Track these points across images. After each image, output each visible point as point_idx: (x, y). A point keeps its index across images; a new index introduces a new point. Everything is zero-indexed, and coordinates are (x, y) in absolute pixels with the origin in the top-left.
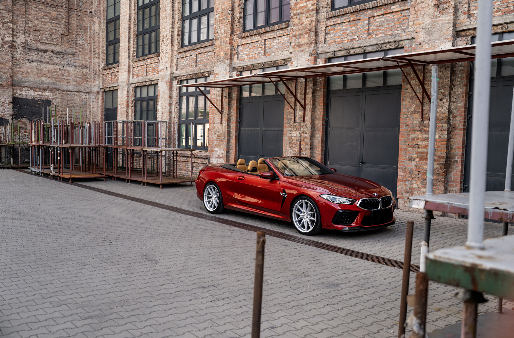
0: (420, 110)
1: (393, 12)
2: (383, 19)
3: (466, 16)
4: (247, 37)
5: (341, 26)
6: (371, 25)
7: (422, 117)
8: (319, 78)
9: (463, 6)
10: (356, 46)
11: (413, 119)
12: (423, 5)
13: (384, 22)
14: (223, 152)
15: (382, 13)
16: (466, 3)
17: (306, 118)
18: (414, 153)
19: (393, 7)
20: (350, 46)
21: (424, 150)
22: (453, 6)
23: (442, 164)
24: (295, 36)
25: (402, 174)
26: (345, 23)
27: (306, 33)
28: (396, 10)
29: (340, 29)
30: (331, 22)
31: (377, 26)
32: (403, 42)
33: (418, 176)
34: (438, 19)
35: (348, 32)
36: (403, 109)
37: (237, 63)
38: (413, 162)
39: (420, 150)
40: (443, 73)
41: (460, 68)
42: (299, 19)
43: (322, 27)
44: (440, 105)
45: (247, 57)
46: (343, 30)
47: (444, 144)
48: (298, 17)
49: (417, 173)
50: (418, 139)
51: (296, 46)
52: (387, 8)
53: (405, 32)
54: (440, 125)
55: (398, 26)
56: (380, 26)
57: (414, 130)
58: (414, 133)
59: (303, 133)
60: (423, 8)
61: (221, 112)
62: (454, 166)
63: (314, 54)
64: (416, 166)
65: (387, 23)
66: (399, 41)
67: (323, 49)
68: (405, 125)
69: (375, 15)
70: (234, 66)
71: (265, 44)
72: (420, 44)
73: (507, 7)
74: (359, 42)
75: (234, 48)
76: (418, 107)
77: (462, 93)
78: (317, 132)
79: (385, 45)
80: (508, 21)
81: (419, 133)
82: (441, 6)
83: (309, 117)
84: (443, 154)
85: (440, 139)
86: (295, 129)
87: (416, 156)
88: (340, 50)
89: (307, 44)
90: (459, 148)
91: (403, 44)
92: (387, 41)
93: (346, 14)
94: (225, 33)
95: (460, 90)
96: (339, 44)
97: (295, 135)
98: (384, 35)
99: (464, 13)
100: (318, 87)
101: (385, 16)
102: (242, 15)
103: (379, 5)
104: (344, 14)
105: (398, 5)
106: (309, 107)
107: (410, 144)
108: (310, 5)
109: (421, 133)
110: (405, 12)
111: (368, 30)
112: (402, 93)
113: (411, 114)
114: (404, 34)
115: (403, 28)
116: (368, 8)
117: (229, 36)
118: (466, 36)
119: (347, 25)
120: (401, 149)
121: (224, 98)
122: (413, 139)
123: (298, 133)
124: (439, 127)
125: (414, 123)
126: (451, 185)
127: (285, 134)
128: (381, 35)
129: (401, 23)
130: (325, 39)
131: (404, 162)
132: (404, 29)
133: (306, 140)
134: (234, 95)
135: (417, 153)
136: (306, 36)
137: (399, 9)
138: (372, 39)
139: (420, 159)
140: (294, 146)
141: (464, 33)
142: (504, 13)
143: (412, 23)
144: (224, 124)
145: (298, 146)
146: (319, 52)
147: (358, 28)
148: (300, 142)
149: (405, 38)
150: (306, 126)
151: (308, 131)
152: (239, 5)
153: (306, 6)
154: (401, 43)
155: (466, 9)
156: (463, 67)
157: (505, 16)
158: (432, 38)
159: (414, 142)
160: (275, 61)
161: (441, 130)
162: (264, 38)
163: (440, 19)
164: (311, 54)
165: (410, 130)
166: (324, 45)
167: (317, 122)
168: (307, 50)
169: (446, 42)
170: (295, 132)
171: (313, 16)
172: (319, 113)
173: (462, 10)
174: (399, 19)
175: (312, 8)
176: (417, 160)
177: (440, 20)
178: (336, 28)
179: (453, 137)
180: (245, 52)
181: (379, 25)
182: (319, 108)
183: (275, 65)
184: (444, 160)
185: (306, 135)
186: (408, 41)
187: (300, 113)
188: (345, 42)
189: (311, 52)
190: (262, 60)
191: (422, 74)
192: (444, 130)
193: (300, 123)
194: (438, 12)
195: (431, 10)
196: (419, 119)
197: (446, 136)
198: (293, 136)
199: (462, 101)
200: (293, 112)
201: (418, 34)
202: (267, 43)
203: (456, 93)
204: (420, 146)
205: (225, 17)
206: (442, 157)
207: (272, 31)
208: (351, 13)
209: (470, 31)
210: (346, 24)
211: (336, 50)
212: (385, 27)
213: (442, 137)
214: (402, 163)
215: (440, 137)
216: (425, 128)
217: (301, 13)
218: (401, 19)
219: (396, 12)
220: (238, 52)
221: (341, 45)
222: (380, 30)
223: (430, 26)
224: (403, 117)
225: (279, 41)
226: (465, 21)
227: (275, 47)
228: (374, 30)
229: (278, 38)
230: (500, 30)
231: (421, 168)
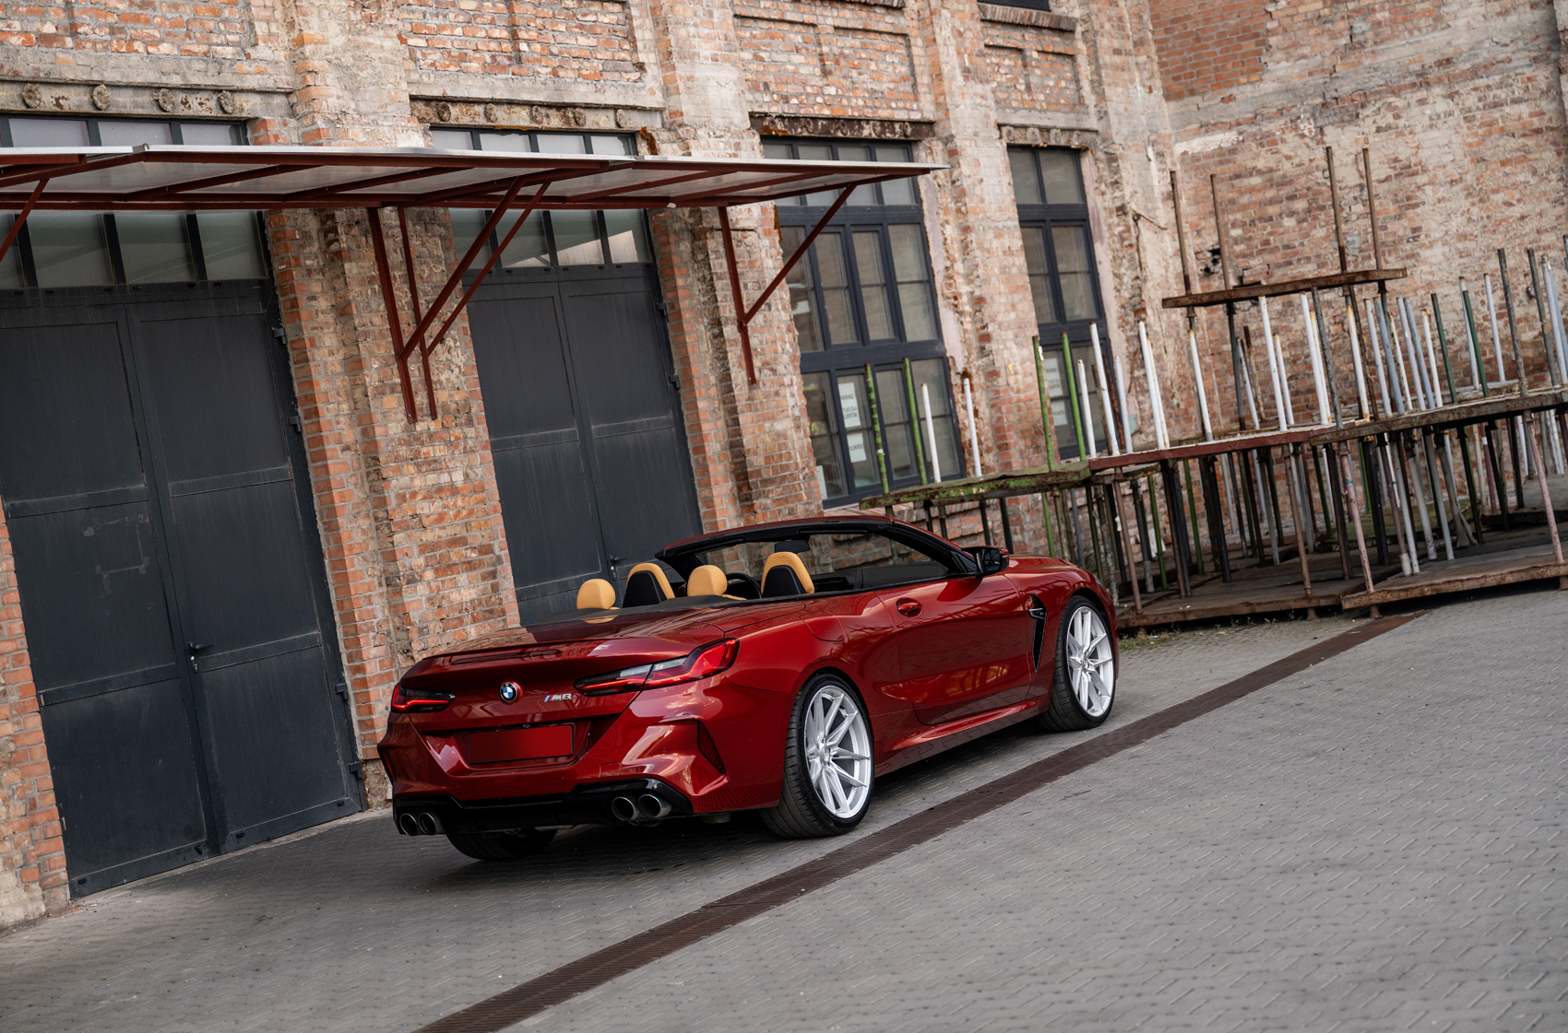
0: (398, 380)
10: (70, 76)
18: (416, 551)
20: (45, 67)
25: (374, 652)
32: (245, 98)
39: (429, 536)
50: (414, 495)
53: (248, 56)
54: (458, 431)
58: (400, 471)
73: (477, 50)
76: (387, 369)
79: (181, 96)
81: (412, 469)
85: (469, 486)
87: (421, 561)
91: (246, 107)
92: (195, 80)
98: (175, 52)
99: (400, 40)
107: (398, 518)
109: (420, 468)
114: (246, 66)
122: (402, 498)
125: (391, 432)
128: (165, 48)
132: (240, 46)
138: (134, 58)
143: (264, 27)
149: (253, 82)
154: (241, 100)
176: (429, 575)
186: (258, 98)
204: (426, 523)
209: (418, 105)
212: (164, 17)
213: (472, 475)
215: (466, 475)
216: (424, 450)
222: (147, 22)
223: (349, 59)
228: (125, 18)
230: (481, 121)
231: (445, 603)
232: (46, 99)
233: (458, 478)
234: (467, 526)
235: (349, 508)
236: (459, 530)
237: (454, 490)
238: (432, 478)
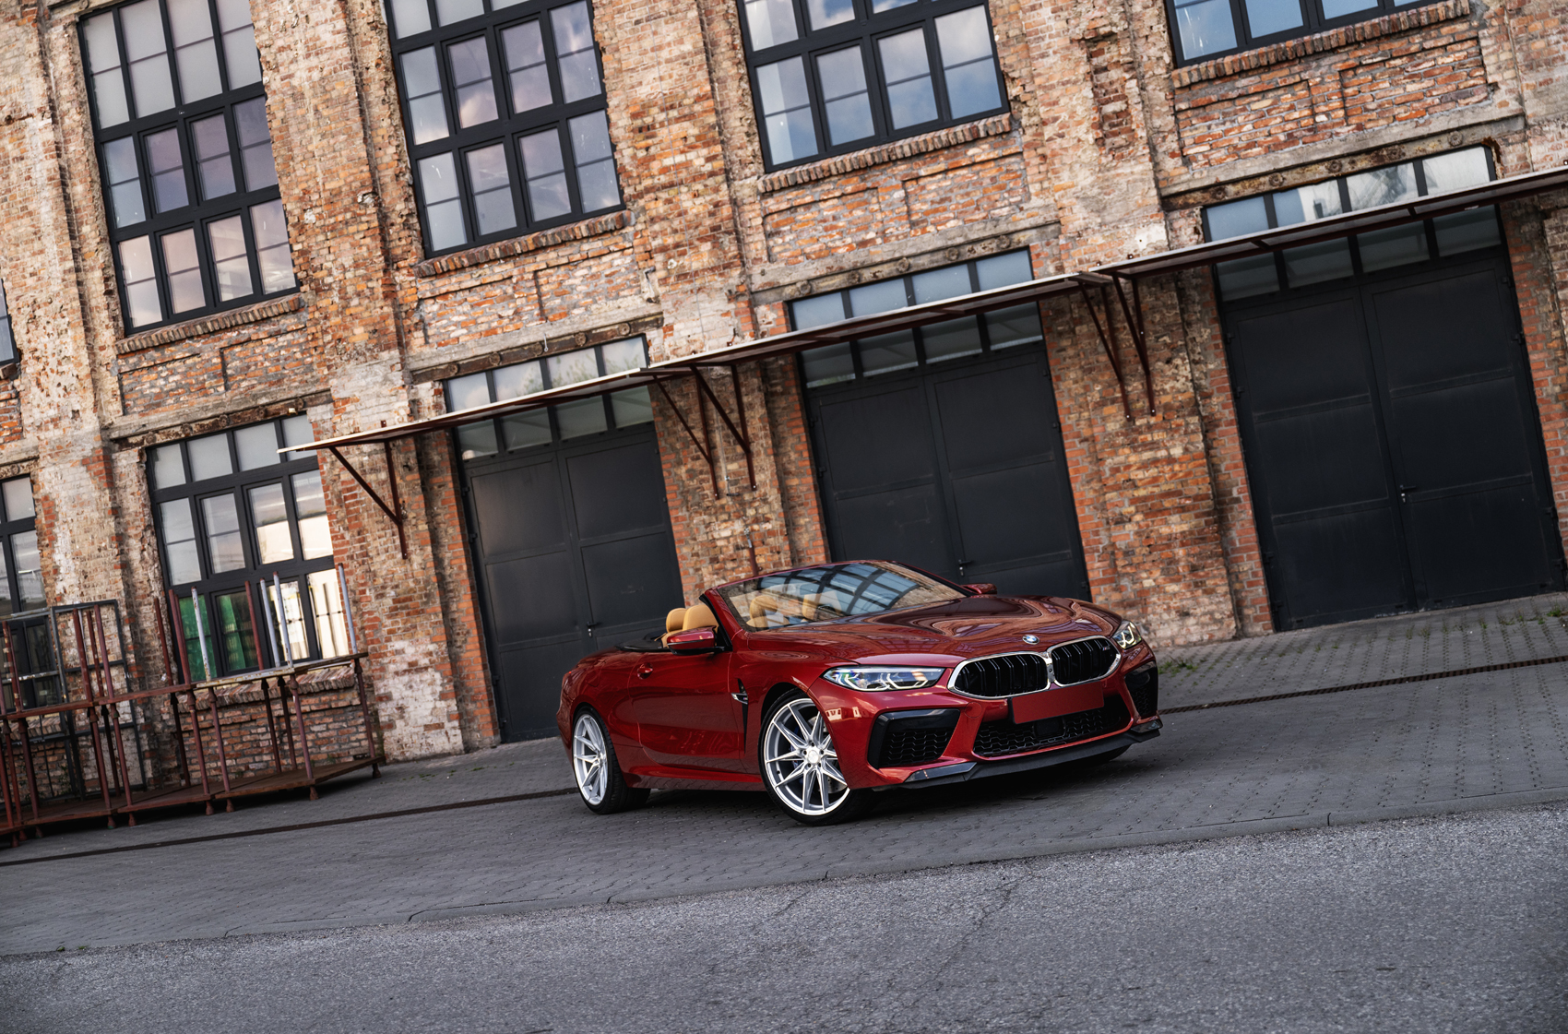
0: (1119, 395)
1: (974, 164)
2: (948, 183)
3: (1179, 161)
4: (456, 270)
5: (813, 209)
6: (912, 199)
7: (1128, 411)
8: (772, 359)
9: (1164, 138)
10: (878, 260)
11: (1104, 419)
12: (1064, 143)
13: (951, 191)
14: (432, 647)
15: (942, 166)
16: (1171, 132)
17: (759, 478)
18: (1127, 503)
19: (971, 152)
20: (861, 260)
21: (1150, 489)
22: (1145, 140)
23: (1208, 514)
24: (663, 249)
25: (1097, 565)
26: (825, 200)
27: (702, 240)
28: (983, 157)
29: (814, 219)
30: (778, 202)
31: (932, 202)
32: (1022, 234)
33: (1151, 558)
34: (1113, 172)
35: (841, 224)
36: (1064, 402)
37: (424, 353)
38: (1128, 526)
39: (1142, 493)
40: (1157, 299)
41: (1194, 281)
42: (669, 201)
43: (752, 216)
44: (1169, 373)
45: (465, 331)
46: (825, 221)
47: (1201, 465)
48: (664, 195)
49: (1145, 550)
50: (1128, 467)
51: (672, 280)
52: (956, 155)
53: (1021, 209)
54: (1180, 421)
55: (997, 197)
56: (942, 201)
57: (1112, 446)
58: (1115, 453)
59: (756, 521)
60: (1066, 149)
61: (398, 519)
62: (1235, 513)
63: (742, 295)
64: (1138, 534)
65: (962, 191)
66: (1008, 234)
67: (769, 278)
68: (1077, 441)
69: (923, 173)
70: (415, 365)
71: (538, 286)
72: (1080, 236)
73: (1270, 135)
74: (887, 247)
75: (405, 308)
76: (1110, 389)
77: (1213, 337)
78: (800, 510)
79: (969, 247)
80: (1281, 165)
81: (1127, 451)
82: (1108, 141)
83: (768, 473)
84: (1205, 488)
85: (1189, 456)
86: (725, 517)
87: (1132, 509)
88: (826, 276)
89: (712, 269)
90: (1236, 466)
91: (1022, 239)
92: (973, 236)
93: (831, 176)
94: (357, 266)
95: (1206, 333)
96: (819, 257)
97: (726, 533)
98: (961, 223)
99: (1173, 155)
100: (776, 385)
101: (951, 175)
102: (412, 205)
103: (931, 148)
104: (824, 178)
105: (986, 146)
106: (761, 444)
107: (1110, 483)
108: (702, 161)
109: (1135, 450)
110: (1008, 160)
111: (909, 213)
112: (1052, 362)
113: (1094, 409)
114: (1019, 215)
115: (1012, 200)
116: (900, 156)
117: (381, 274)
118: (1186, 206)
119: (835, 207)
120: (1082, 502)
121: (399, 470)
122: (1115, 470)
123: (738, 526)
124: (1179, 426)
125: (1109, 429)
126: (1237, 560)
127: (681, 541)
128: (952, 224)
129: (1002, 188)
130: (769, 250)
131: (1097, 533)
132: (1017, 204)
133: (771, 540)
134: (436, 458)
135: (1133, 501)
136: (706, 247)
137: (992, 156)
138: (927, 236)
139: (1146, 515)
140: (730, 565)
141: (1180, 201)
142: (1268, 150)
143: (1038, 186)
144: (417, 559)
145: (746, 564)
146: (754, 288)
147: (873, 212)
148: (752, 551)
149: (1026, 224)
150: (765, 501)
151: (771, 511)
152: (397, 176)
153: (687, 164)
154: (1016, 237)
155: (1175, 146)
156: (1201, 277)
157: (1271, 156)
158: (1108, 219)
159: (1121, 477)
160: (590, 331)
161: (1186, 433)
162: (533, 268)
163: (1119, 171)
164: (733, 296)
165: (1102, 450)
166: (769, 267)
167: (794, 482)
168: (718, 285)
169: (1148, 224)
170: (724, 525)
171: (717, 190)
172: (793, 456)
173: (1164, 149)
174: (993, 179)
175: (708, 167)
176: (1138, 517)
177: (1118, 175)
178: (800, 217)
179: (1215, 444)
180: (455, 319)
181: (938, 198)
182: (791, 441)
183: (591, 342)
184: (1210, 502)
185: (768, 526)
186: (1034, 232)
187: (730, 468)
188: (841, 251)
189: (734, 290)
190: (535, 332)
191: (1103, 308)
192: (1193, 432)
193: (739, 495)
194: (1110, 157)
195: (1089, 152)
196: (1121, 418)
197: (1201, 446)
198: (720, 539)
199: (1217, 356)
200: (707, 468)
201: (1067, 212)
202: (542, 281)
203: (1198, 340)
204: (1139, 484)
205: (348, 216)
206: (1205, 497)
207: (563, 243)
208: (845, 173)
209: (1194, 195)
210: (830, 203)
211: (813, 275)
212: (958, 203)
213: (1192, 448)
214: (1092, 537)
215: (1186, 450)
216: (1142, 437)
217: (671, 185)
218: (1001, 181)
219: (982, 162)
220: (422, 320)
221: (829, 261)
222: (945, 210)
223: (1096, 191)
224: (1068, 420)
225: (594, 270)
226: (1177, 172)
227: (582, 288)
228: (927, 213)
229: (586, 263)
230: (1266, 188)
231: (1153, 535)
232: (867, 275)
233: (1177, 452)
234: (1183, 483)
235: (1082, 477)
236: (1172, 486)
237: (1170, 460)
238: (1147, 455)
